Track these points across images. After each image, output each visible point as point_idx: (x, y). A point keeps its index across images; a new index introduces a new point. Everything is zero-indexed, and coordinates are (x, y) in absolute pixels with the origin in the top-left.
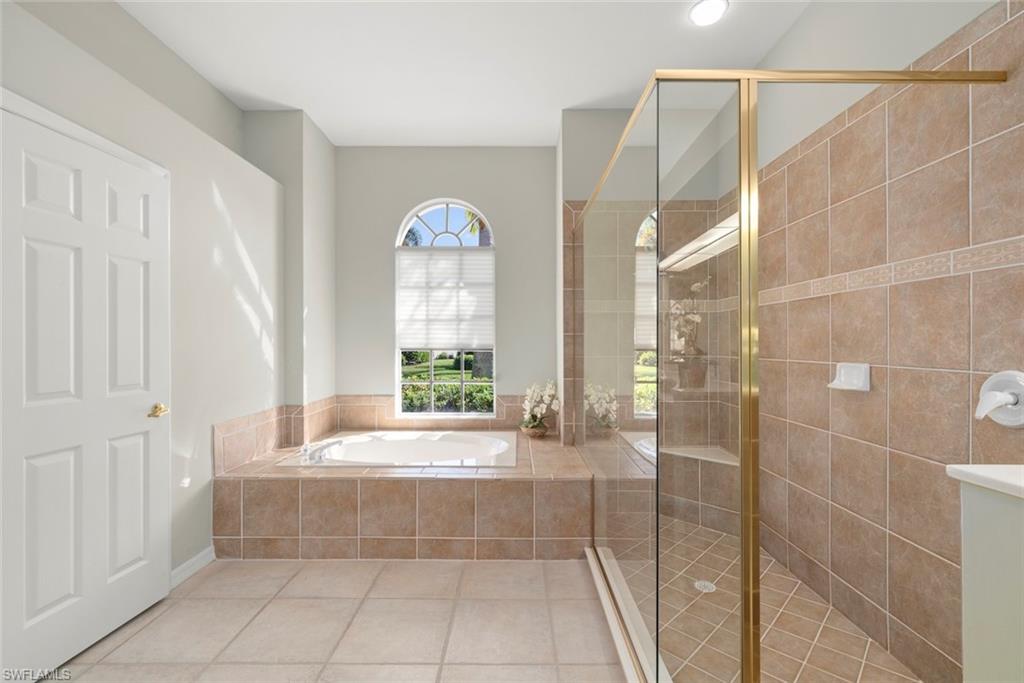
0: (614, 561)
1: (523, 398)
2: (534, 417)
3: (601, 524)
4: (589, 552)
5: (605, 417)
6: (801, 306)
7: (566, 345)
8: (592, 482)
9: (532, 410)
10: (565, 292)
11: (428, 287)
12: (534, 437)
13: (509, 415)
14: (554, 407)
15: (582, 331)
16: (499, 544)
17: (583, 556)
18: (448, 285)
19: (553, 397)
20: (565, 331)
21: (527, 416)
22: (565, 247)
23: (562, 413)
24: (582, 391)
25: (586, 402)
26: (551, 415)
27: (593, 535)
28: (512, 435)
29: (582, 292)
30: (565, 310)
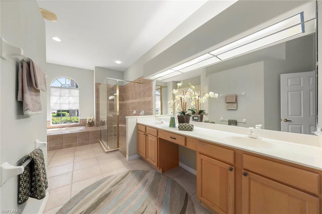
0: (105, 142)
1: (86, 119)
2: (89, 123)
3: (102, 137)
4: (100, 141)
5: (104, 121)
6: (131, 103)
7: (96, 109)
8: (101, 130)
9: (89, 121)
10: (96, 99)
11: (60, 96)
12: (89, 126)
13: (83, 123)
14: (94, 120)
15: (99, 106)
16: (82, 143)
17: (99, 142)
18: (66, 96)
19: (93, 119)
20: (96, 106)
21: (87, 123)
22: (96, 91)
23: (95, 121)
24: (99, 117)
25: (100, 119)
26: (93, 122)
27: (101, 138)
28: (84, 127)
29: (99, 99)
30: (96, 102)
